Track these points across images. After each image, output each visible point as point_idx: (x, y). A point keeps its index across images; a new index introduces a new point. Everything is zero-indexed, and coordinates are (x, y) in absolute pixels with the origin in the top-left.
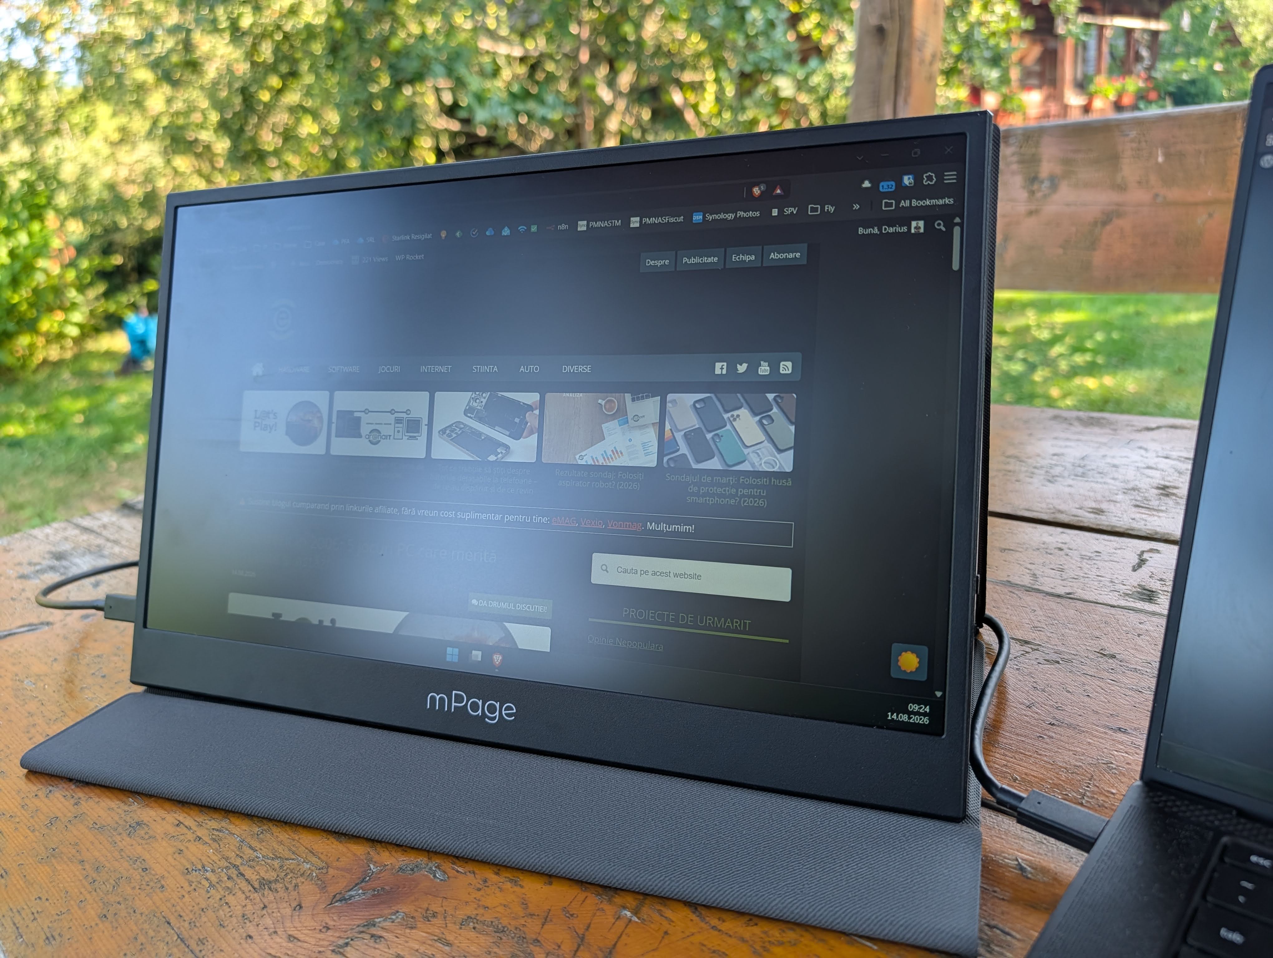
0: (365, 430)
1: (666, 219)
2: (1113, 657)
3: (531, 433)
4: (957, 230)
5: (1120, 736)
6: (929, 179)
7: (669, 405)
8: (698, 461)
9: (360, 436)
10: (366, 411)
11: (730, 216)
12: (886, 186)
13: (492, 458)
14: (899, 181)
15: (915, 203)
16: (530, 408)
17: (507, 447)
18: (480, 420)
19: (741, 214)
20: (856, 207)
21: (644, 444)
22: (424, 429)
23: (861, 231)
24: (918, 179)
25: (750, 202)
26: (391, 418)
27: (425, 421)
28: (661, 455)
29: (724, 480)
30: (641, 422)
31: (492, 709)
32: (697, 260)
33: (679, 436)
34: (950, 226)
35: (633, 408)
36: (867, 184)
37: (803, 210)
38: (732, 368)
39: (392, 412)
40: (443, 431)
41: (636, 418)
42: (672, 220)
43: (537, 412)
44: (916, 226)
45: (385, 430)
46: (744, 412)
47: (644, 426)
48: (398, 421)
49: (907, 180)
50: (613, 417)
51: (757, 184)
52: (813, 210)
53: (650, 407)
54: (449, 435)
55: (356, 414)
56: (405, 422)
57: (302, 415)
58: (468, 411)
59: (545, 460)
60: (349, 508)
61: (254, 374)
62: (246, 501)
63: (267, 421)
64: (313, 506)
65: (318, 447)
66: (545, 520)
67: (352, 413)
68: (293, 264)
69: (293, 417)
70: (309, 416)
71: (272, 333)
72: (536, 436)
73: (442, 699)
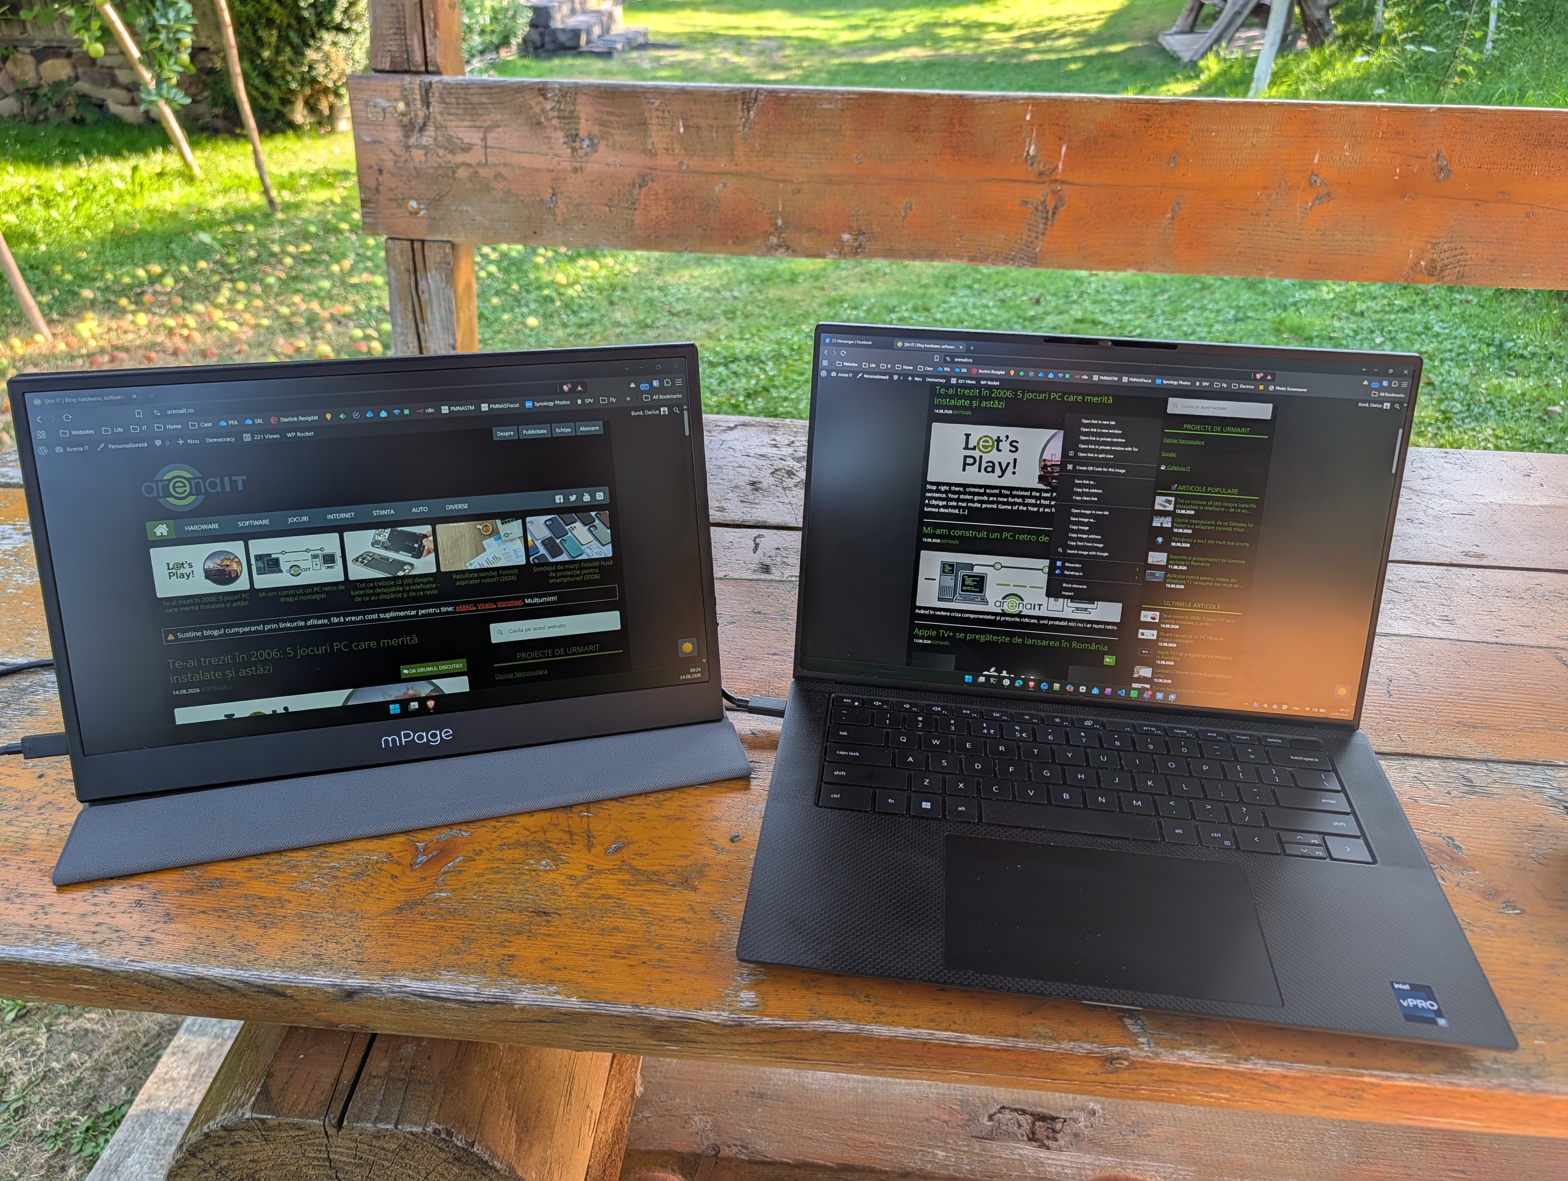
0: (284, 566)
1: (506, 406)
2: (759, 613)
3: (429, 552)
4: (686, 413)
5: (776, 657)
6: (667, 383)
7: (528, 525)
8: (553, 557)
9: (281, 571)
10: (284, 553)
11: (551, 404)
12: (644, 387)
13: (401, 573)
14: (651, 384)
15: (661, 397)
16: (425, 536)
17: (411, 565)
18: (386, 548)
19: (557, 402)
20: (628, 399)
21: (515, 551)
22: (339, 560)
23: (633, 413)
24: (661, 383)
25: (562, 395)
26: (308, 556)
27: (338, 554)
28: (528, 556)
29: (572, 567)
30: (510, 537)
31: (434, 736)
32: (533, 432)
33: (538, 544)
34: (682, 410)
35: (503, 528)
36: (633, 385)
37: (596, 400)
38: (566, 498)
39: (308, 551)
40: (356, 560)
41: (507, 535)
42: (512, 406)
43: (431, 538)
44: (664, 410)
45: (304, 565)
46: (578, 525)
47: (514, 539)
48: (315, 557)
49: (656, 383)
50: (490, 536)
51: (566, 384)
52: (603, 401)
53: (515, 527)
54: (361, 562)
55: (274, 556)
56: (321, 557)
57: (219, 562)
58: (375, 543)
59: (443, 569)
60: (282, 625)
61: (158, 534)
62: (175, 636)
63: (182, 571)
64: (247, 629)
65: (242, 584)
66: (450, 609)
67: (270, 555)
68: (181, 442)
69: (210, 565)
70: (225, 562)
71: (171, 500)
72: (433, 554)
73: (394, 740)
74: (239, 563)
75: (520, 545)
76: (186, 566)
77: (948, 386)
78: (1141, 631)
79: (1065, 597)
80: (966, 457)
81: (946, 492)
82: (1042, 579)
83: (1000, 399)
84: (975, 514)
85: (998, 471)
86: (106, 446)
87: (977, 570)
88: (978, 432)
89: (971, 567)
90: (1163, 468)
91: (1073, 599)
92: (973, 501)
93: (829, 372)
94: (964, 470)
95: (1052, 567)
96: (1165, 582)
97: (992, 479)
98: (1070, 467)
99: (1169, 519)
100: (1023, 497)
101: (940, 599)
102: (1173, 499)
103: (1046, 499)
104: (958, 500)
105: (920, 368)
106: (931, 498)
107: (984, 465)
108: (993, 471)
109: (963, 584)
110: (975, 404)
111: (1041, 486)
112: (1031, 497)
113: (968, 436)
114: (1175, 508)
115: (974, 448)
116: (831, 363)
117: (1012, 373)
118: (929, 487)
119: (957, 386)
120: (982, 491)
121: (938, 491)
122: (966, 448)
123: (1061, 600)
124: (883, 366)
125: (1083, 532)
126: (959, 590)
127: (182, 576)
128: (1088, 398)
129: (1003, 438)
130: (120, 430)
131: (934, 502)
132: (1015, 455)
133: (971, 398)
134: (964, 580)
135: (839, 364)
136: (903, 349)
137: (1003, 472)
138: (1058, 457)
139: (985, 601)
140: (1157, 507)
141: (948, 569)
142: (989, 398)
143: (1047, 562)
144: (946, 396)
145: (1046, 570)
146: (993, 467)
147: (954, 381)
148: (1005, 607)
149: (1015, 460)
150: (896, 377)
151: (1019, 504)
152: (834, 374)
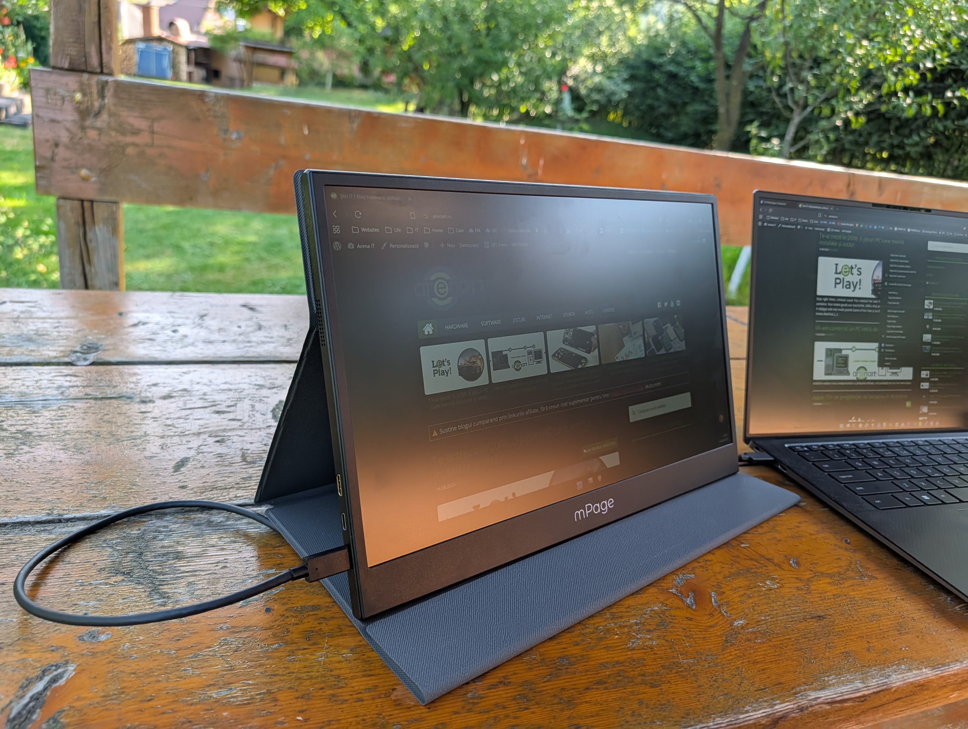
0: (511, 362)
3: (595, 349)
8: (658, 351)
9: (509, 367)
10: (510, 350)
13: (580, 366)
16: (593, 335)
17: (585, 359)
18: (571, 345)
21: (639, 346)
22: (544, 355)
26: (525, 352)
27: (544, 351)
28: (645, 350)
29: (667, 358)
30: (636, 335)
31: (604, 506)
33: (650, 340)
35: (632, 328)
38: (662, 305)
39: (525, 348)
40: (554, 355)
41: (634, 334)
43: (596, 336)
45: (523, 360)
46: (668, 325)
47: (638, 337)
48: (530, 353)
50: (626, 334)
53: (639, 327)
54: (558, 357)
55: (504, 353)
56: (533, 354)
57: (468, 359)
58: (565, 341)
59: (603, 363)
60: (510, 416)
61: (426, 333)
62: (438, 432)
63: (443, 368)
64: (487, 422)
65: (483, 380)
66: (608, 395)
67: (502, 352)
68: (442, 245)
69: (462, 362)
70: (473, 360)
71: (435, 300)
72: (597, 350)
73: (582, 513)
74: (482, 359)
75: (641, 342)
76: (446, 363)
77: (826, 233)
78: (922, 384)
79: (886, 366)
80: (836, 279)
81: (827, 302)
82: (875, 355)
83: (852, 242)
84: (843, 316)
85: (852, 288)
86: (388, 245)
87: (844, 352)
88: (843, 262)
89: (840, 350)
90: (927, 283)
91: (891, 367)
92: (840, 307)
93: (763, 223)
94: (835, 287)
95: (880, 347)
96: (930, 353)
97: (848, 293)
98: (886, 284)
99: (931, 314)
100: (865, 304)
101: (826, 374)
102: (932, 301)
103: (875, 304)
104: (833, 307)
105: (812, 221)
106: (819, 306)
107: (845, 284)
108: (849, 288)
109: (837, 363)
110: (840, 245)
111: (873, 296)
112: (868, 303)
113: (837, 265)
114: (934, 307)
115: (840, 273)
116: (764, 217)
117: (857, 225)
118: (818, 299)
119: (830, 233)
120: (844, 300)
121: (823, 302)
122: (836, 273)
123: (884, 368)
124: (792, 220)
125: (892, 324)
126: (835, 368)
127: (443, 373)
128: (893, 241)
129: (854, 266)
130: (399, 230)
131: (821, 309)
132: (860, 277)
133: (838, 241)
134: (837, 360)
135: (768, 217)
136: (802, 208)
137: (855, 287)
138: (880, 277)
139: (848, 373)
140: (926, 307)
141: (830, 353)
142: (846, 241)
143: (877, 345)
144: (825, 239)
145: (877, 349)
146: (850, 285)
147: (829, 230)
148: (858, 376)
149: (860, 280)
150: (799, 227)
151: (863, 308)
152: (765, 224)
